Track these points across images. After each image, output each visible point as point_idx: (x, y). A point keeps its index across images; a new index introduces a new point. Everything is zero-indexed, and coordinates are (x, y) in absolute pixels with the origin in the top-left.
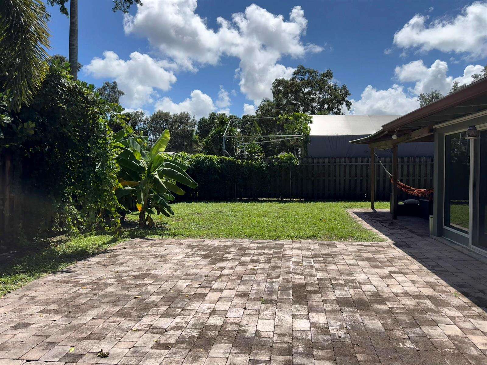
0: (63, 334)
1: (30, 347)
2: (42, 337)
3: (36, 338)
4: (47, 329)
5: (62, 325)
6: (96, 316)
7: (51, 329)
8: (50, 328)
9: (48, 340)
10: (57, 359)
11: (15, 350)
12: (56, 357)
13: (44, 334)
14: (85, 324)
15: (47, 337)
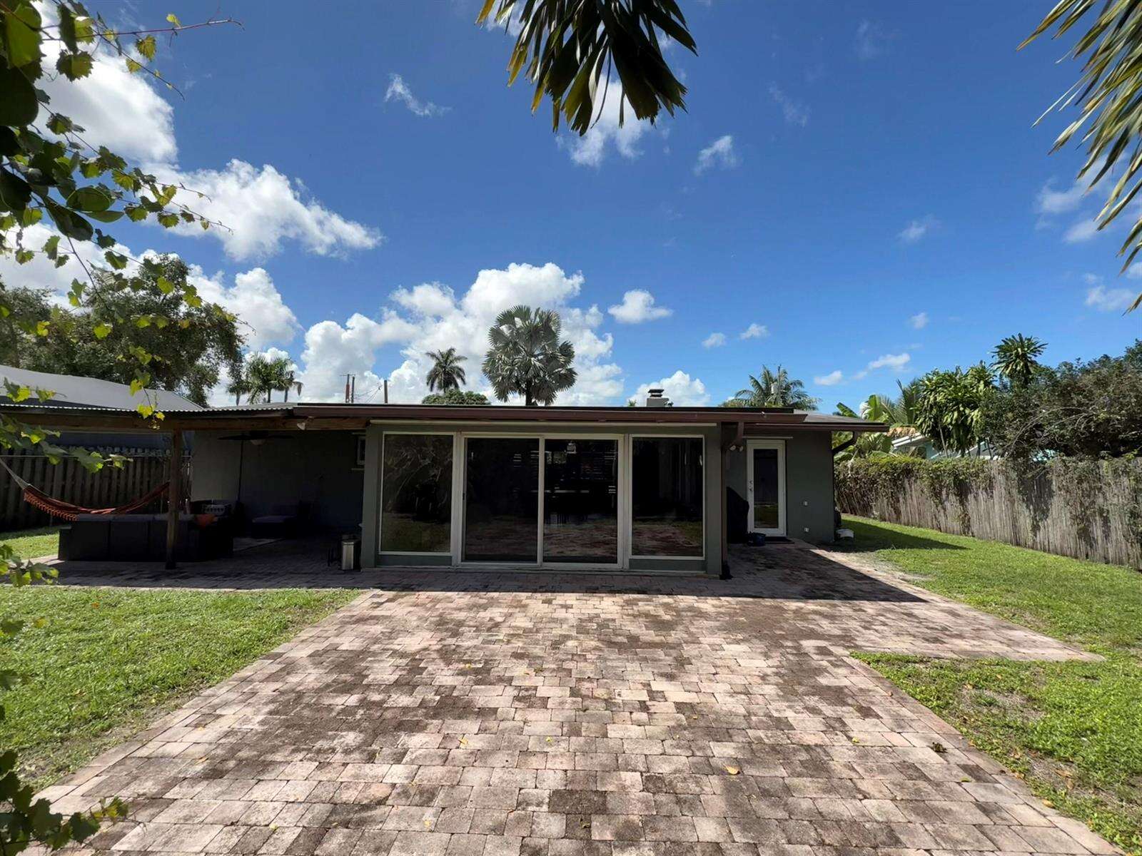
0: (948, 812)
1: (1026, 831)
2: (989, 832)
3: (1001, 840)
4: (965, 842)
5: (929, 828)
6: (854, 797)
7: (958, 836)
8: (958, 842)
9: (984, 819)
10: (998, 785)
11: (1055, 845)
12: (996, 789)
13: (980, 836)
14: (894, 800)
15: (979, 827)
